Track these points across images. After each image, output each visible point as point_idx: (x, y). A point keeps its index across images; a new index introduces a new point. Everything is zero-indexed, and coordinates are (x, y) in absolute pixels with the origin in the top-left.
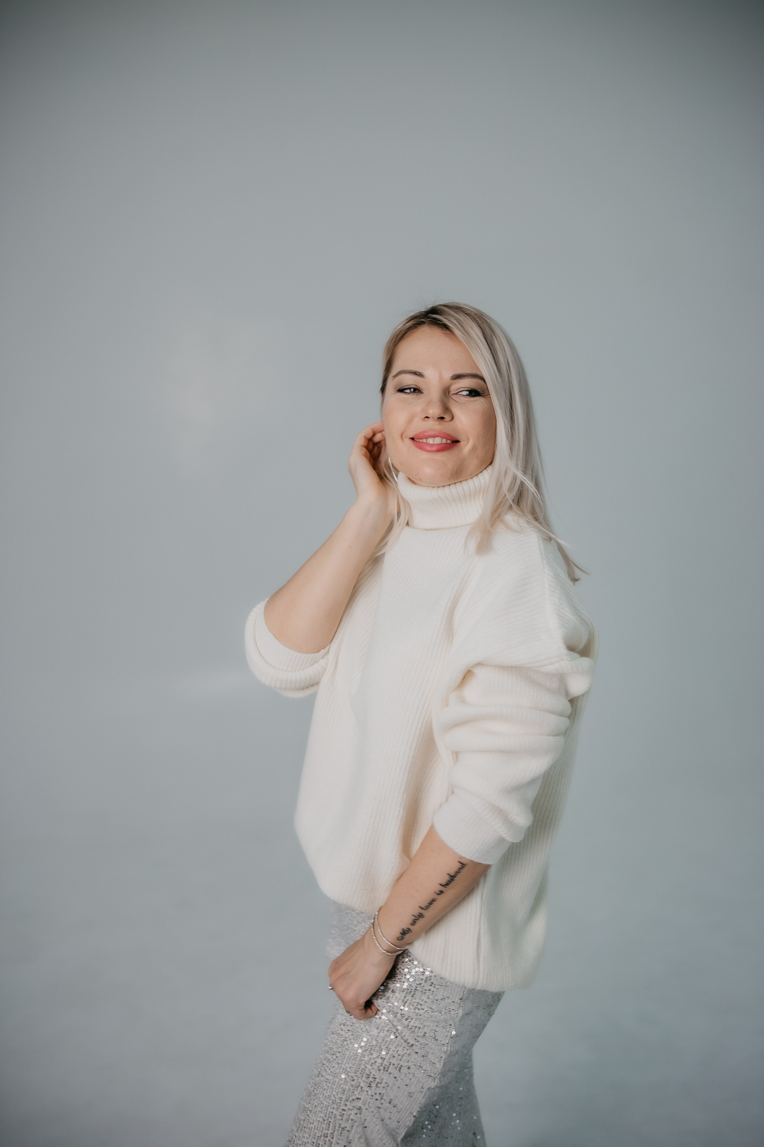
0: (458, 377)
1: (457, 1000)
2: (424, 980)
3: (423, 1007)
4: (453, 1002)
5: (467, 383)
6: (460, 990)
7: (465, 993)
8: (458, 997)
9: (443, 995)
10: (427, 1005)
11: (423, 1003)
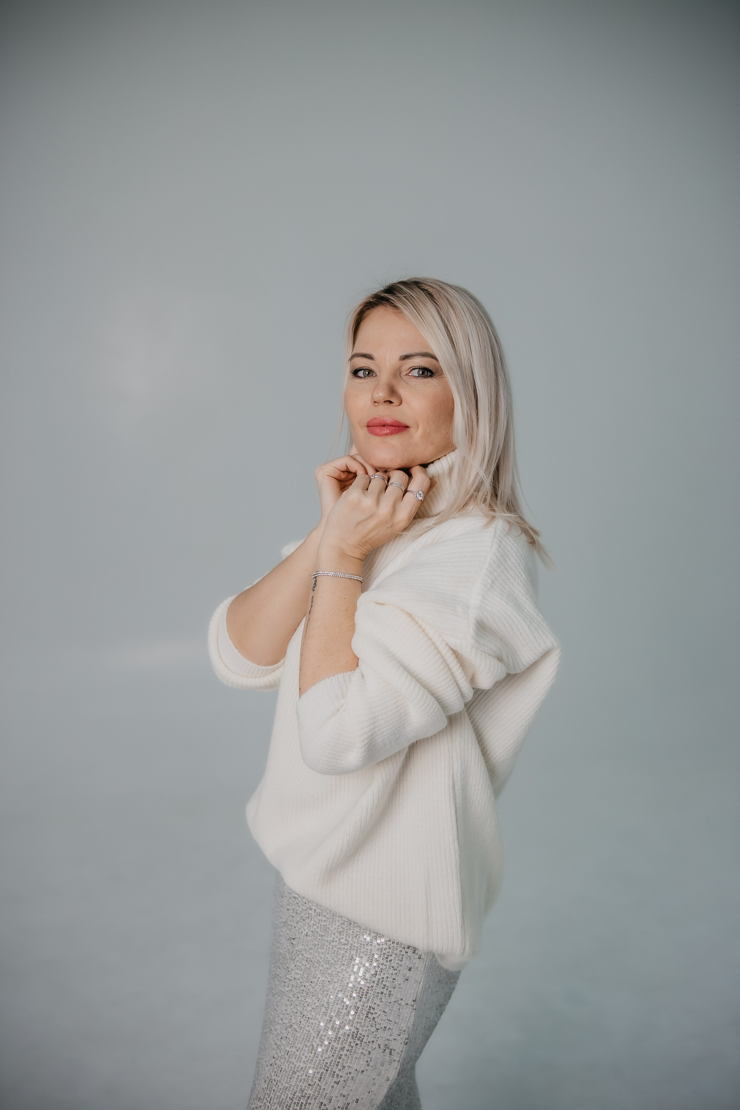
0: (406, 357)
1: (410, 1002)
2: (376, 982)
3: (376, 1011)
4: (407, 1004)
5: (419, 362)
6: (413, 991)
7: (418, 994)
8: (412, 999)
9: (396, 998)
10: (380, 1008)
11: (376, 1006)
